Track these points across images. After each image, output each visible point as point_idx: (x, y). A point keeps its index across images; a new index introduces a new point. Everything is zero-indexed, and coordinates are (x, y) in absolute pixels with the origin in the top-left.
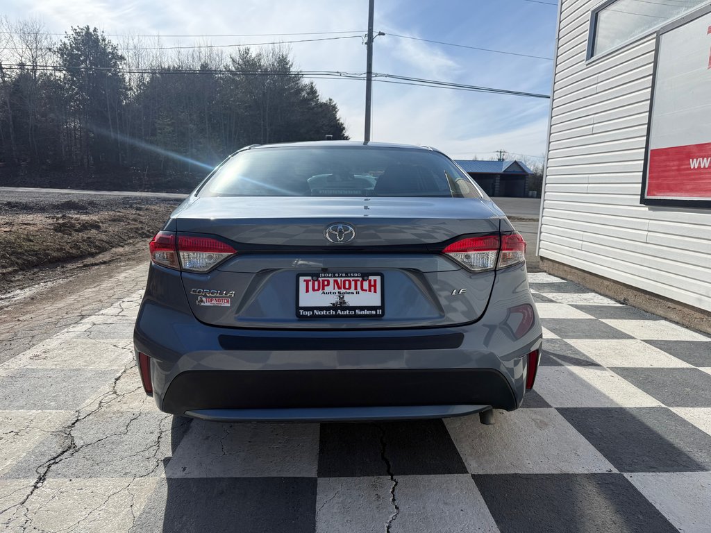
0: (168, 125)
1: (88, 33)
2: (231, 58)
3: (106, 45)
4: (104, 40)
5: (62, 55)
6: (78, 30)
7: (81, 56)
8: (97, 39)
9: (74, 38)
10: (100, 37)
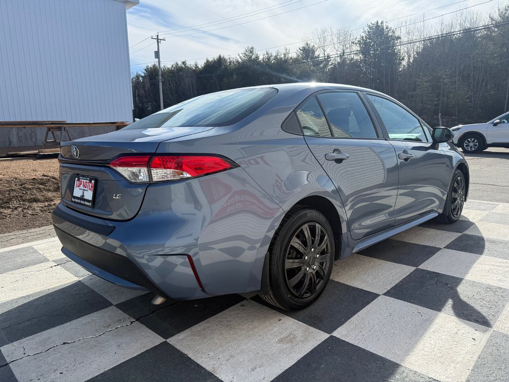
0: (426, 82)
1: (377, 26)
2: (490, 17)
3: (388, 31)
4: (387, 28)
5: (360, 44)
6: (371, 25)
7: (371, 43)
8: (383, 28)
9: (368, 31)
10: (385, 27)
